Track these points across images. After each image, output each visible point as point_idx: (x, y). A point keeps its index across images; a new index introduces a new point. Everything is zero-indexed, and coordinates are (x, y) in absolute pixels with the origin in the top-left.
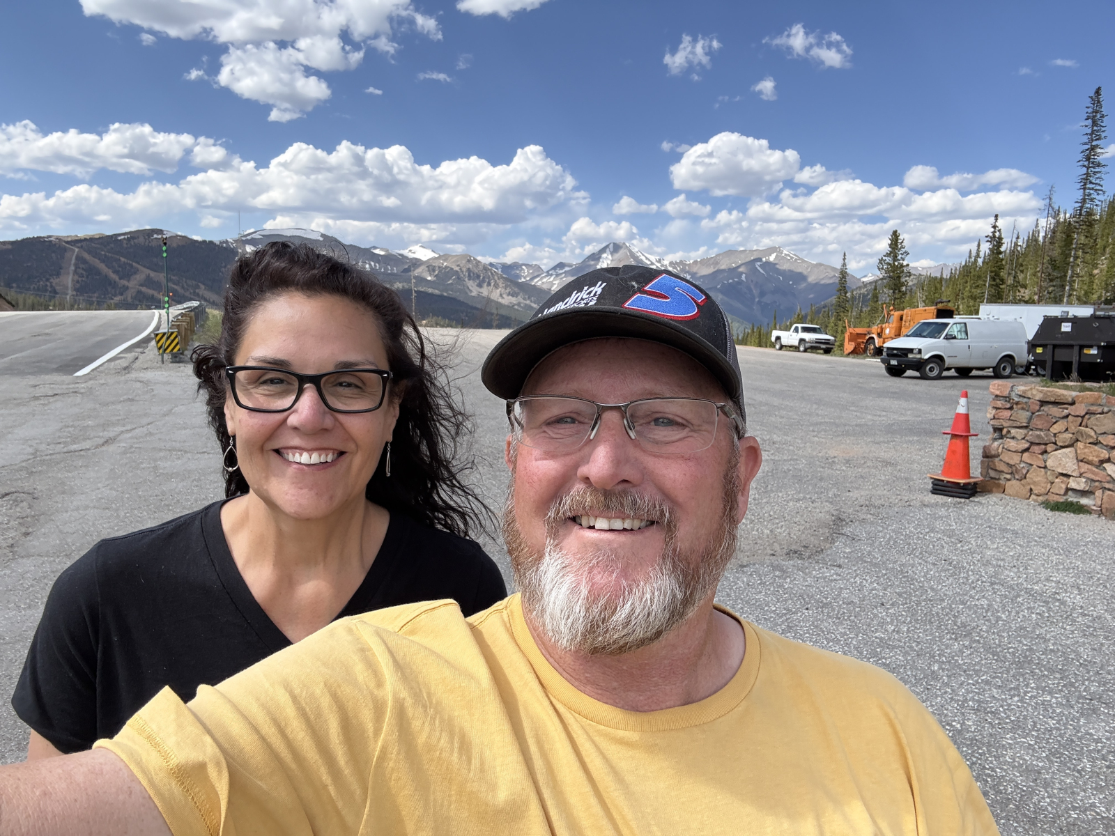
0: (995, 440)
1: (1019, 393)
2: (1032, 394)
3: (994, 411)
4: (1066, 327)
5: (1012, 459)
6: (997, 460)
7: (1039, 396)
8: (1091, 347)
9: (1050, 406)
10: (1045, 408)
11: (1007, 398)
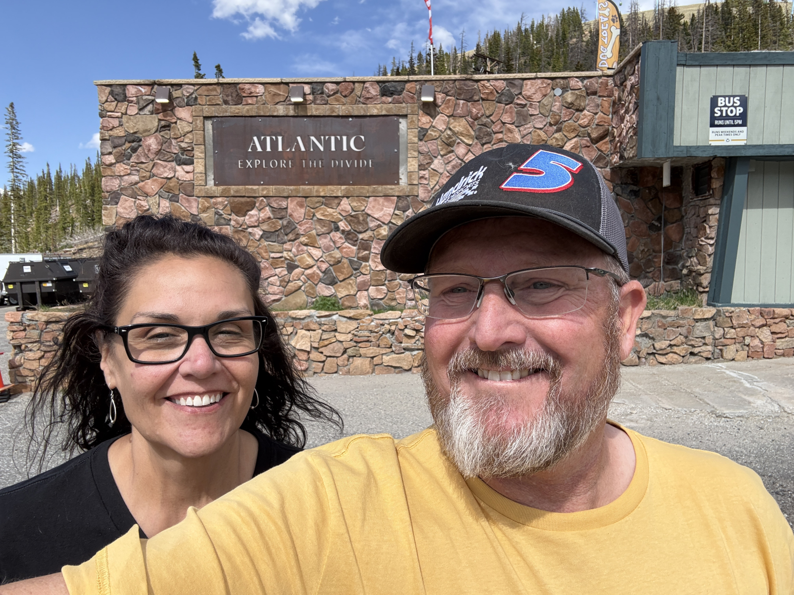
0: (16, 354)
1: (29, 318)
2: (38, 318)
3: (12, 333)
4: (27, 269)
5: (33, 365)
6: (21, 368)
7: (44, 319)
8: (47, 282)
9: (53, 324)
10: (50, 326)
11: (21, 323)
